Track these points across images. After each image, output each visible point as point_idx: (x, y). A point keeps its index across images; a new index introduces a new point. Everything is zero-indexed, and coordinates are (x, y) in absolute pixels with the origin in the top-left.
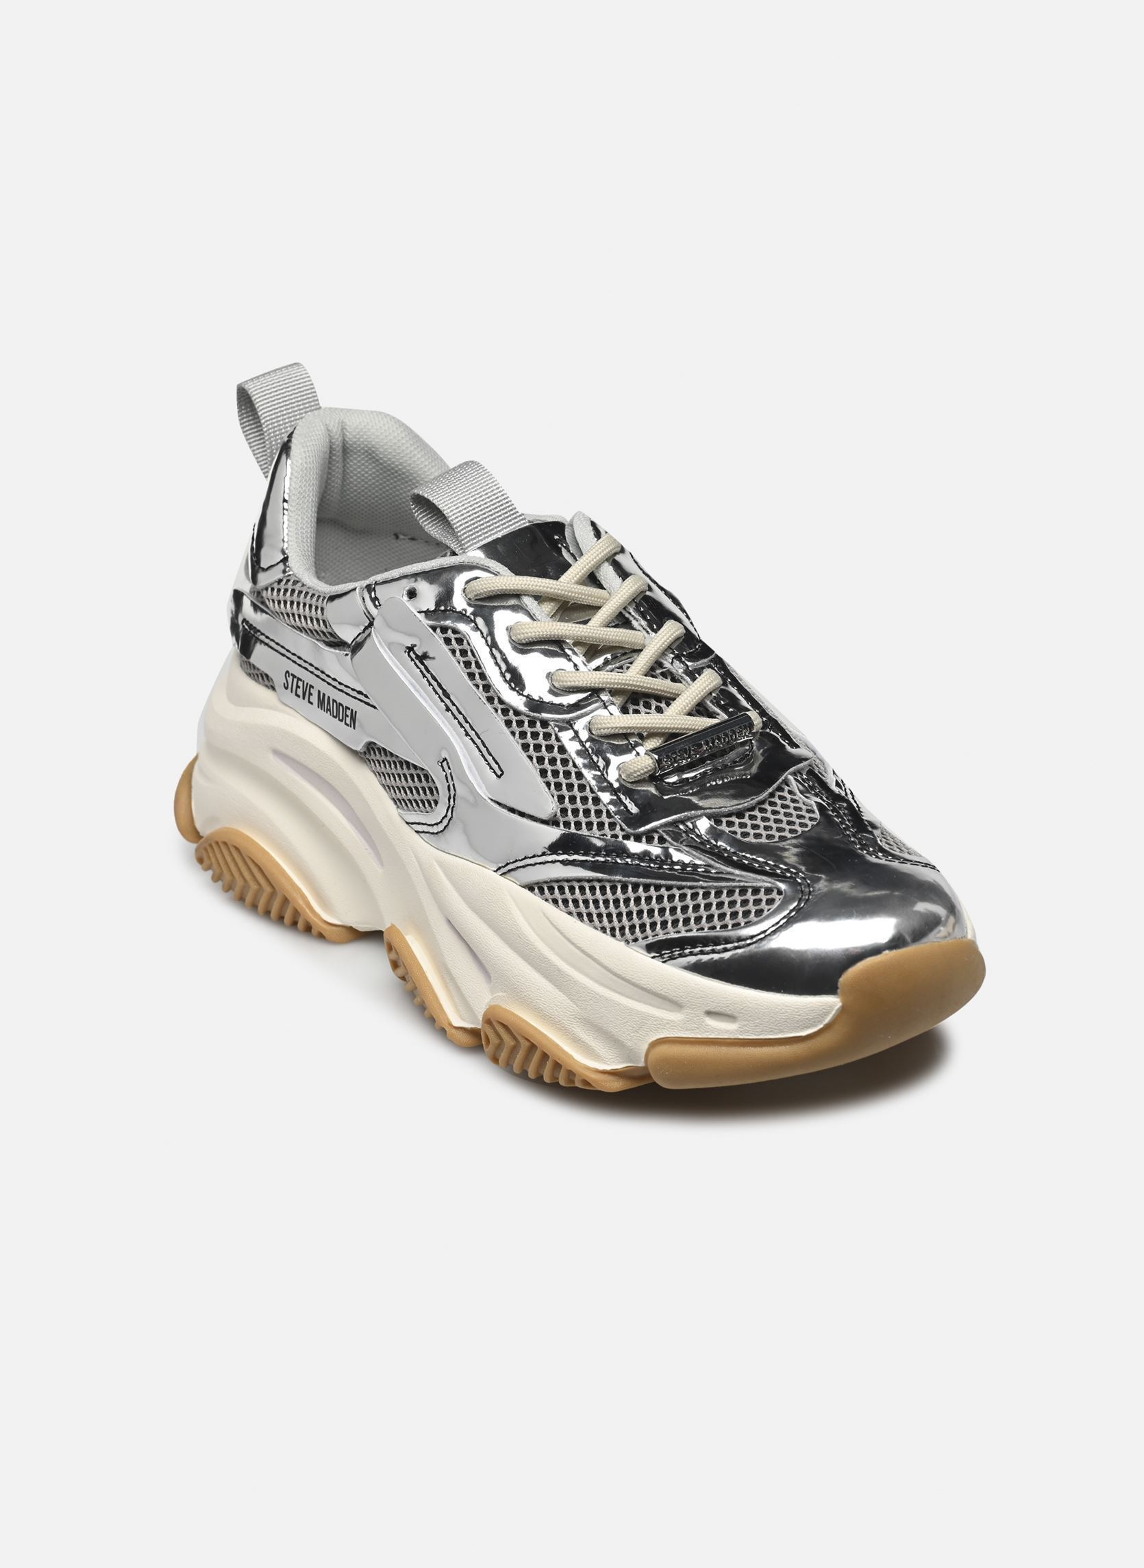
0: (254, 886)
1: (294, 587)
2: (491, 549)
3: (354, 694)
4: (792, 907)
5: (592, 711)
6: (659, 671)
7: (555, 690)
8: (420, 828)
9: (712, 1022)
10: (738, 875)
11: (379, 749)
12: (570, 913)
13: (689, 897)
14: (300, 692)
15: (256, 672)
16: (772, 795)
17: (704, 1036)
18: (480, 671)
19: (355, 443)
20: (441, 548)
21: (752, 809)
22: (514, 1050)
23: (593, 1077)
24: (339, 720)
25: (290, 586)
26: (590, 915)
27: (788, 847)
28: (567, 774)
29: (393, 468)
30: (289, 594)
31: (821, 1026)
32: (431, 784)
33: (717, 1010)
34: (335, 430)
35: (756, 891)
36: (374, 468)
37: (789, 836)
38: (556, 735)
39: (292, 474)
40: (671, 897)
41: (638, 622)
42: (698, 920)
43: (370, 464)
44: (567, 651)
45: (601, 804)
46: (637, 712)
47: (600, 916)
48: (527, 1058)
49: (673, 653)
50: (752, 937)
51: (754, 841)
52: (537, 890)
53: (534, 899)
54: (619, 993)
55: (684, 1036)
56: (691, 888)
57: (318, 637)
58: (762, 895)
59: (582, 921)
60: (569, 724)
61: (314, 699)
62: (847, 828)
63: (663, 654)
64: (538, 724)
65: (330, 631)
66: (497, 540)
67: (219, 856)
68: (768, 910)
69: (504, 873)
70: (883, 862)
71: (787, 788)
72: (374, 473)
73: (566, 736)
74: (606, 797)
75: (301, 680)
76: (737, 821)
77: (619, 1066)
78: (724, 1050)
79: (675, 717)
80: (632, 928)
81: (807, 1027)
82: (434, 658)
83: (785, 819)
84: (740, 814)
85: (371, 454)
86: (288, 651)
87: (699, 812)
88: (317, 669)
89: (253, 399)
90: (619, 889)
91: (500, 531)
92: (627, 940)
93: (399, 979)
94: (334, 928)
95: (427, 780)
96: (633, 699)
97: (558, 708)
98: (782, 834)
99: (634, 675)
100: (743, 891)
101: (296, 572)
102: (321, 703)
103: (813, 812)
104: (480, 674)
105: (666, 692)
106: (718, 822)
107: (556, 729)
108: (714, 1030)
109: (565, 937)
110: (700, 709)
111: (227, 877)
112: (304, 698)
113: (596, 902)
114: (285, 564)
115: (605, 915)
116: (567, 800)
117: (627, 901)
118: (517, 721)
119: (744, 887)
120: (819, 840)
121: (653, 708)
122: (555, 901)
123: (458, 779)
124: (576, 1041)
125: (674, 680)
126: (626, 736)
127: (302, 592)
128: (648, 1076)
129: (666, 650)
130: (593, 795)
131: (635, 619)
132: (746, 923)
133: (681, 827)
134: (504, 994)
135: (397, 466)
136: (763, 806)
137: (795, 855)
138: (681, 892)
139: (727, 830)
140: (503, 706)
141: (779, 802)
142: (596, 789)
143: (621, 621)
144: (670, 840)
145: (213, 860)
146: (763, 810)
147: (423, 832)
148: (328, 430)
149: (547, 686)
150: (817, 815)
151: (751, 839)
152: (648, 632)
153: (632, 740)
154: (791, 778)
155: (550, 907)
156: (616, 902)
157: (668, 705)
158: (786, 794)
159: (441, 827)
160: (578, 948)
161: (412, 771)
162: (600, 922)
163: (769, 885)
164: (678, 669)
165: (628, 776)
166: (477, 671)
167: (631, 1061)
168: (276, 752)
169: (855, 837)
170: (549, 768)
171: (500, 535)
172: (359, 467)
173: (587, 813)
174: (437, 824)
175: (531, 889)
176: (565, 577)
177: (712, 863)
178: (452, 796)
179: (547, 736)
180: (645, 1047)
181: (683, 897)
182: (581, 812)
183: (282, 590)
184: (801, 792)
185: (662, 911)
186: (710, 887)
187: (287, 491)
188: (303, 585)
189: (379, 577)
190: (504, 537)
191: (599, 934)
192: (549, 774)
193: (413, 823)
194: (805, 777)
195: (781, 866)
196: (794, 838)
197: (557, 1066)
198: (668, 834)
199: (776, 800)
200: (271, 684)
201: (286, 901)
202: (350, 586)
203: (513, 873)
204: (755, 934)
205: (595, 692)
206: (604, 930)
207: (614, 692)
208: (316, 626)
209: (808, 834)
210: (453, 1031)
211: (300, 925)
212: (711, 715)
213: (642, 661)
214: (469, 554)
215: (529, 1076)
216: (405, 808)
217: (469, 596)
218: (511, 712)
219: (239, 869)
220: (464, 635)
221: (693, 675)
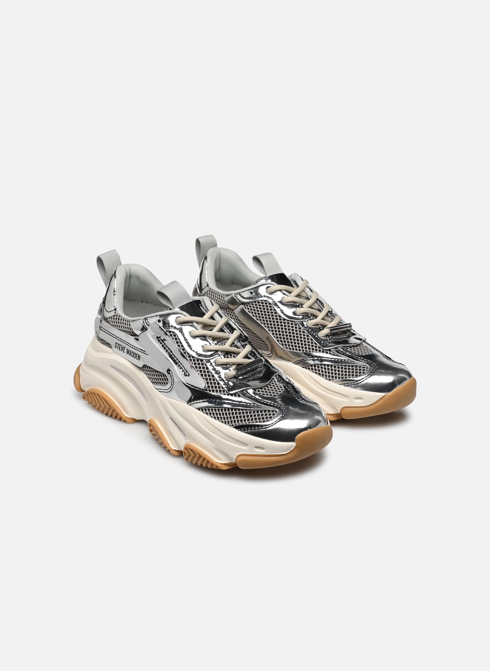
0: (103, 406)
1: (119, 318)
2: (182, 308)
3: (140, 350)
4: (280, 416)
5: (216, 357)
6: (233, 345)
7: (204, 351)
8: (161, 390)
9: (257, 450)
10: (263, 407)
11: (147, 367)
12: (212, 417)
13: (249, 413)
14: (121, 349)
15: (105, 342)
16: (270, 383)
17: (254, 454)
18: (181, 344)
19: (133, 274)
20: (166, 307)
21: (265, 387)
22: (194, 457)
23: (219, 465)
24: (134, 357)
25: (118, 317)
26: (218, 418)
27: (277, 398)
28: (209, 376)
29: (144, 282)
30: (117, 320)
31: (290, 451)
32: (165, 378)
33: (258, 446)
34: (128, 270)
35: (269, 411)
36: (138, 282)
37: (276, 395)
38: (205, 364)
39: (117, 283)
40: (243, 413)
41: (227, 330)
42: (252, 419)
43: (137, 281)
44: (207, 339)
45: (220, 385)
46: (228, 357)
47: (221, 418)
48: (198, 459)
49: (237, 340)
50: (269, 425)
51: (266, 396)
52: (201, 410)
53: (200, 412)
54: (228, 441)
55: (248, 454)
56: (249, 410)
57: (128, 333)
58: (271, 412)
59: (216, 419)
60: (208, 361)
61: (125, 351)
62: (292, 393)
63: (235, 340)
64: (200, 361)
65: (132, 331)
66: (183, 306)
67: (92, 397)
68: (273, 417)
69: (190, 405)
70: (304, 403)
71: (273, 380)
72: (138, 283)
73: (208, 364)
74: (222, 383)
75: (121, 345)
76: (261, 390)
77: (227, 462)
78: (260, 458)
79: (239, 359)
80: (232, 422)
81: (286, 451)
82: (167, 340)
83: (274, 390)
84: (261, 388)
85: (138, 278)
86: (117, 336)
87: (250, 388)
88: (127, 342)
89: (103, 260)
90: (227, 410)
91: (184, 303)
92: (230, 425)
93: (152, 435)
94: (129, 419)
95: (164, 376)
96: (227, 353)
97: (206, 356)
98: (274, 394)
99: (227, 346)
100: (265, 411)
101: (119, 313)
102: (128, 352)
103: (282, 388)
104: (181, 345)
105: (236, 351)
106: (255, 390)
107: (206, 362)
108: (257, 452)
109: (211, 424)
110: (246, 357)
111: (94, 403)
112: (122, 351)
113: (220, 414)
114: (115, 311)
115: (223, 418)
116: (209, 383)
117: (229, 414)
118: (193, 360)
119: (265, 410)
120: (285, 396)
121: (233, 356)
122: (207, 413)
123: (175, 376)
124: (214, 454)
125: (237, 348)
126: (226, 365)
127: (122, 319)
128: (236, 464)
129: (235, 339)
130: (217, 382)
131: (225, 329)
132: (267, 421)
133: (245, 392)
134: (190, 440)
135: (145, 281)
136: (268, 386)
137: (280, 400)
138: (246, 411)
139: (258, 393)
140: (189, 355)
141: (272, 384)
142: (218, 380)
143: (221, 330)
144: (242, 395)
145: (89, 398)
146: (268, 387)
147: (162, 392)
148: (126, 271)
149: (202, 349)
150: (283, 388)
151: (265, 396)
152: (229, 333)
153: (228, 366)
154: (275, 377)
155: (205, 415)
156: (226, 414)
157: (237, 355)
158: (273, 382)
159: (169, 390)
160: (215, 427)
161: (159, 373)
162: (221, 420)
163: (273, 409)
164: (239, 344)
165: (228, 376)
166: (180, 345)
167: (231, 461)
168: (112, 367)
169: (295, 395)
170: (204, 374)
171: (184, 304)
172: (134, 281)
173: (216, 387)
174: (167, 389)
175: (199, 409)
176: (204, 317)
177: (255, 403)
178: (173, 381)
179: (203, 364)
180: (236, 457)
181: (247, 413)
182: (214, 387)
183: (115, 319)
184: (278, 382)
185: (241, 417)
186: (255, 410)
187: (115, 288)
188: (122, 317)
189: (148, 316)
190: (185, 304)
191: (221, 423)
192: (204, 375)
193: (158, 389)
194: (278, 377)
195: (276, 404)
196: (278, 395)
197: (208, 462)
198: (241, 394)
199: (271, 384)
200: (110, 346)
201: (114, 410)
202: (139, 318)
203: (193, 404)
204: (270, 424)
205: (216, 351)
206: (222, 422)
207: (222, 351)
208: (127, 330)
209: (282, 394)
210: (172, 451)
211: (118, 418)
212: (249, 358)
213: (229, 342)
214: (175, 310)
215: (198, 464)
216: (156, 384)
217: (177, 322)
218: (191, 357)
219: (98, 401)
220: (176, 334)
221: (244, 346)
